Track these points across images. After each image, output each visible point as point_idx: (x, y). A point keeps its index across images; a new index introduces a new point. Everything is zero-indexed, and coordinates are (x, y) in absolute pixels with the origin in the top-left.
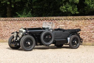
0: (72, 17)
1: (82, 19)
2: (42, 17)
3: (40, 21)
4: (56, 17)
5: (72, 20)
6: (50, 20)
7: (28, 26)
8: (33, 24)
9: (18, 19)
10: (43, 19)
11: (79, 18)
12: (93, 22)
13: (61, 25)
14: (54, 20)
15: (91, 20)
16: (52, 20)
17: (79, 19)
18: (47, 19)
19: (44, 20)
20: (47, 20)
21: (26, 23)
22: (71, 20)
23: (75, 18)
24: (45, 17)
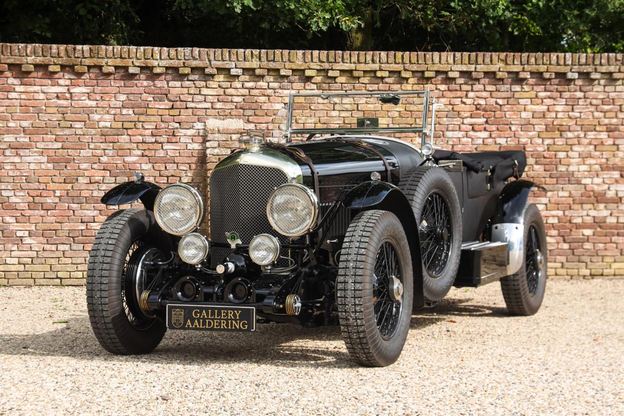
0: (316, 53)
1: (404, 75)
2: (30, 47)
3: (11, 81)
4: (173, 51)
5: (319, 79)
6: (109, 74)
10: (39, 60)
11: (376, 66)
12: (482, 102)
13: (213, 123)
14: (154, 76)
15: (465, 87)
16: (132, 70)
17: (379, 74)
18: (88, 62)
19: (51, 75)
20: (79, 75)
22: (309, 79)
23: (346, 66)
24: (62, 47)
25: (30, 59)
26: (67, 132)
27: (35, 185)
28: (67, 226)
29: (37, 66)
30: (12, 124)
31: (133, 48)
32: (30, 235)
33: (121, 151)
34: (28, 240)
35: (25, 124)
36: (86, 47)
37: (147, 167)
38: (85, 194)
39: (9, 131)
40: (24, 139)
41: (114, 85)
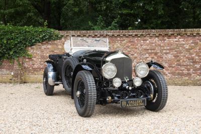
7: (136, 48)
8: (148, 45)
9: (111, 34)
10: (172, 33)
16: (194, 34)
18: (184, 33)
19: (175, 36)
21: (130, 42)
25: (170, 33)
26: (178, 50)
27: (170, 62)
28: (177, 72)
29: (172, 34)
30: (165, 48)
31: (195, 29)
32: (169, 73)
33: (191, 54)
34: (168, 75)
35: (168, 48)
36: (183, 30)
37: (197, 57)
38: (182, 64)
39: (165, 50)
40: (168, 51)
41: (190, 38)
